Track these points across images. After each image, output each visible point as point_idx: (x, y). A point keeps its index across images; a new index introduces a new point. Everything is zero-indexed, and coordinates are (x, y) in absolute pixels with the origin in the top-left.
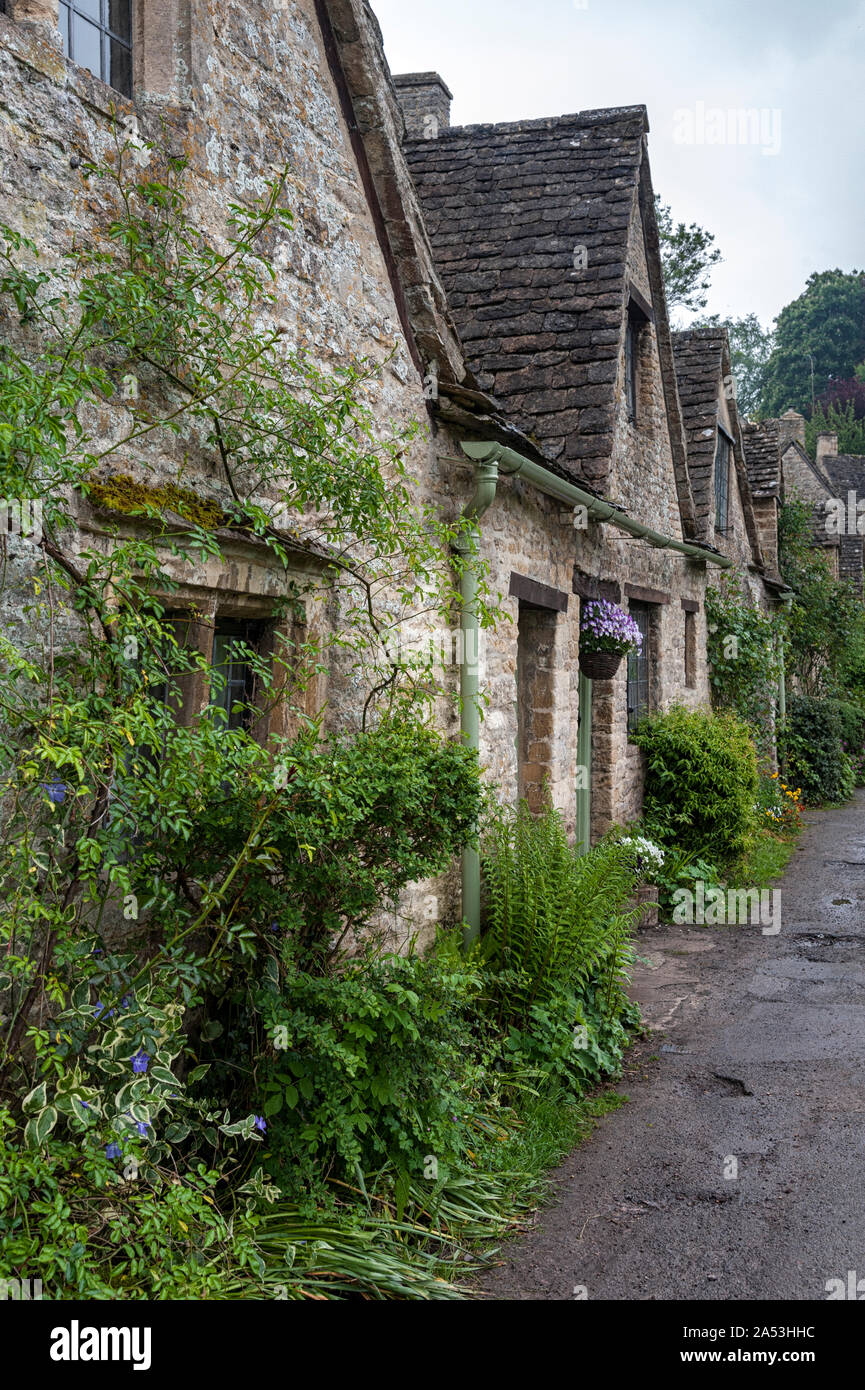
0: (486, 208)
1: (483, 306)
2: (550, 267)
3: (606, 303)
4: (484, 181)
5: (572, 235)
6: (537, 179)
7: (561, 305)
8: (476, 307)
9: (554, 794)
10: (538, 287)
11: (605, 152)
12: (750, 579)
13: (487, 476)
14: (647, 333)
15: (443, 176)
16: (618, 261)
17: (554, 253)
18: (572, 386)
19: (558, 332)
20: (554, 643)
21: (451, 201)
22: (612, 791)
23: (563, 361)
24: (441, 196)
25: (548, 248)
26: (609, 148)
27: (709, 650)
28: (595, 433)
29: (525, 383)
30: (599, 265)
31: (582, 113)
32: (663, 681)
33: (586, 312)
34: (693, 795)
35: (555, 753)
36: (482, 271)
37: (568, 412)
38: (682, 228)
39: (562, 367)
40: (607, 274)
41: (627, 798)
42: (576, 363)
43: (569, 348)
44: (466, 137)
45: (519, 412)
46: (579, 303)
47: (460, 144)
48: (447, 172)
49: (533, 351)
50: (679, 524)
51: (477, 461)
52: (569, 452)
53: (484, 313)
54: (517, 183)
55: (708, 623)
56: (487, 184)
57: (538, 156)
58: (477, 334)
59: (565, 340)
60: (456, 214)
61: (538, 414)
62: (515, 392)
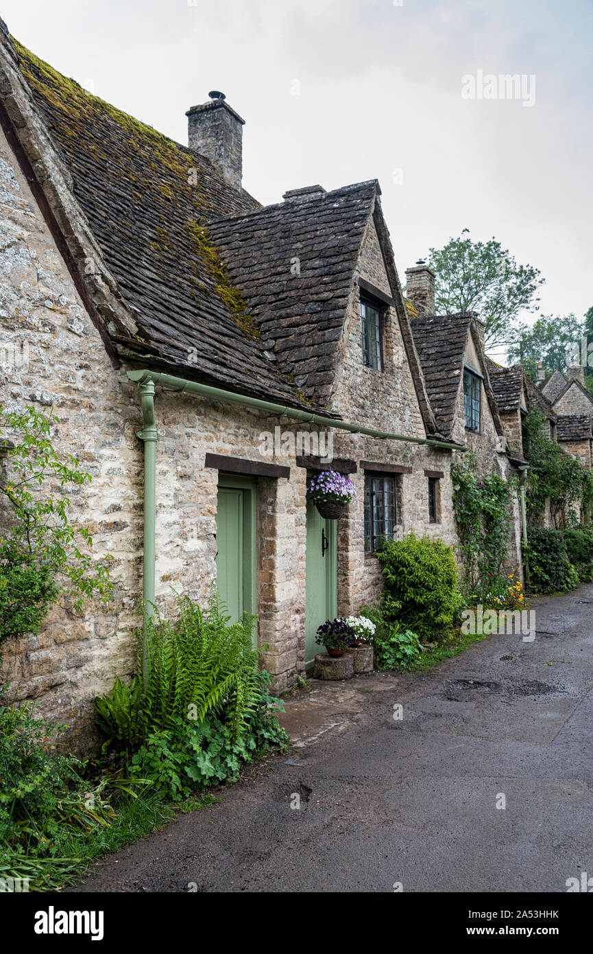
0: (284, 247)
1: (275, 302)
2: (313, 276)
3: (340, 294)
4: (285, 232)
5: (327, 257)
6: (313, 228)
7: (315, 297)
8: (271, 303)
9: (276, 590)
10: (305, 289)
11: (351, 209)
12: (498, 458)
13: (145, 392)
14: (389, 313)
15: (265, 232)
16: (350, 270)
17: (316, 269)
18: (315, 344)
19: (312, 314)
20: (276, 497)
21: (267, 245)
22: (350, 588)
23: (313, 330)
24: (262, 243)
25: (313, 266)
26: (354, 206)
27: (454, 501)
28: (324, 371)
29: (291, 344)
30: (340, 272)
31: (342, 188)
32: (405, 520)
33: (328, 300)
34: (410, 590)
35: (277, 565)
36: (277, 282)
37: (312, 359)
38: (522, 267)
39: (312, 334)
40: (343, 278)
41: (366, 592)
42: (319, 330)
43: (317, 322)
44: (279, 209)
45: (285, 361)
46: (325, 295)
47: (276, 213)
48: (267, 229)
49: (297, 325)
50: (422, 426)
51: (136, 382)
52: (308, 383)
53: (275, 306)
54: (302, 231)
55: (454, 485)
56: (287, 233)
57: (315, 215)
58: (269, 318)
59: (315, 318)
60: (269, 252)
61: (296, 362)
62: (285, 350)
